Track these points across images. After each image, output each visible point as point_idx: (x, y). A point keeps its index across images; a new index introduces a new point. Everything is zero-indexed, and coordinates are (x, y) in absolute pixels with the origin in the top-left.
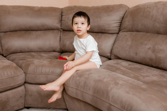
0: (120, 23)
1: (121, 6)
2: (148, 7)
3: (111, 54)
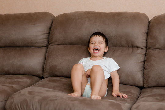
0: (48, 33)
1: (45, 15)
2: (79, 18)
3: (43, 71)
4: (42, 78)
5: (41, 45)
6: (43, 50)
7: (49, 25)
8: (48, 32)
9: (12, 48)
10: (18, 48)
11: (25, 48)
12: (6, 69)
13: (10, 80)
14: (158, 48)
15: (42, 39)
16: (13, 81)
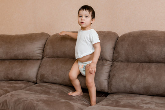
1: (43, 34)
3: (37, 78)
4: (36, 83)
5: (37, 58)
6: (39, 62)
7: (44, 43)
8: (43, 48)
9: (16, 60)
10: (20, 61)
11: (25, 61)
12: (10, 76)
13: (9, 85)
14: (120, 61)
15: (38, 53)
16: (12, 85)
